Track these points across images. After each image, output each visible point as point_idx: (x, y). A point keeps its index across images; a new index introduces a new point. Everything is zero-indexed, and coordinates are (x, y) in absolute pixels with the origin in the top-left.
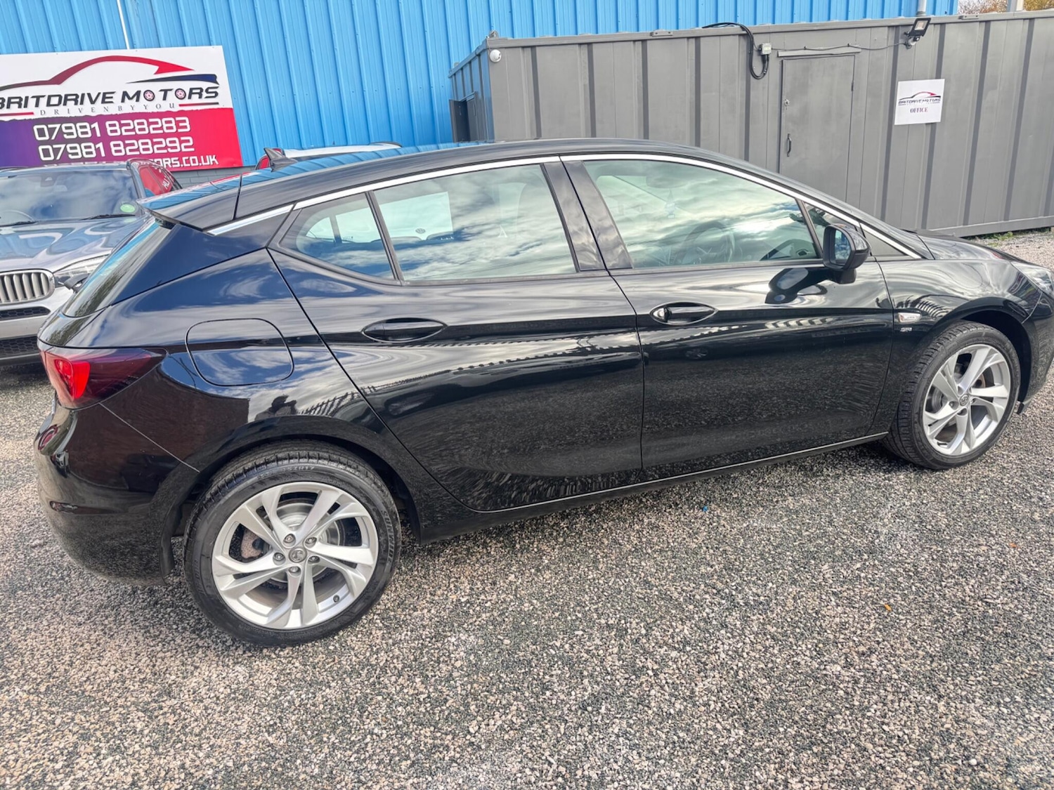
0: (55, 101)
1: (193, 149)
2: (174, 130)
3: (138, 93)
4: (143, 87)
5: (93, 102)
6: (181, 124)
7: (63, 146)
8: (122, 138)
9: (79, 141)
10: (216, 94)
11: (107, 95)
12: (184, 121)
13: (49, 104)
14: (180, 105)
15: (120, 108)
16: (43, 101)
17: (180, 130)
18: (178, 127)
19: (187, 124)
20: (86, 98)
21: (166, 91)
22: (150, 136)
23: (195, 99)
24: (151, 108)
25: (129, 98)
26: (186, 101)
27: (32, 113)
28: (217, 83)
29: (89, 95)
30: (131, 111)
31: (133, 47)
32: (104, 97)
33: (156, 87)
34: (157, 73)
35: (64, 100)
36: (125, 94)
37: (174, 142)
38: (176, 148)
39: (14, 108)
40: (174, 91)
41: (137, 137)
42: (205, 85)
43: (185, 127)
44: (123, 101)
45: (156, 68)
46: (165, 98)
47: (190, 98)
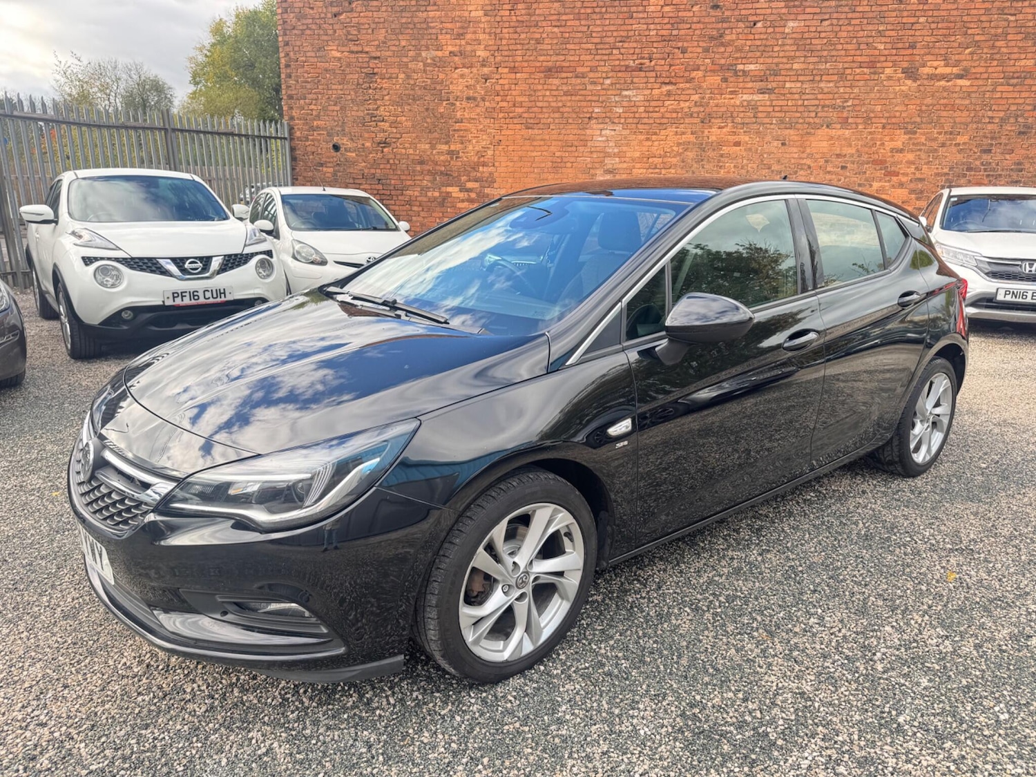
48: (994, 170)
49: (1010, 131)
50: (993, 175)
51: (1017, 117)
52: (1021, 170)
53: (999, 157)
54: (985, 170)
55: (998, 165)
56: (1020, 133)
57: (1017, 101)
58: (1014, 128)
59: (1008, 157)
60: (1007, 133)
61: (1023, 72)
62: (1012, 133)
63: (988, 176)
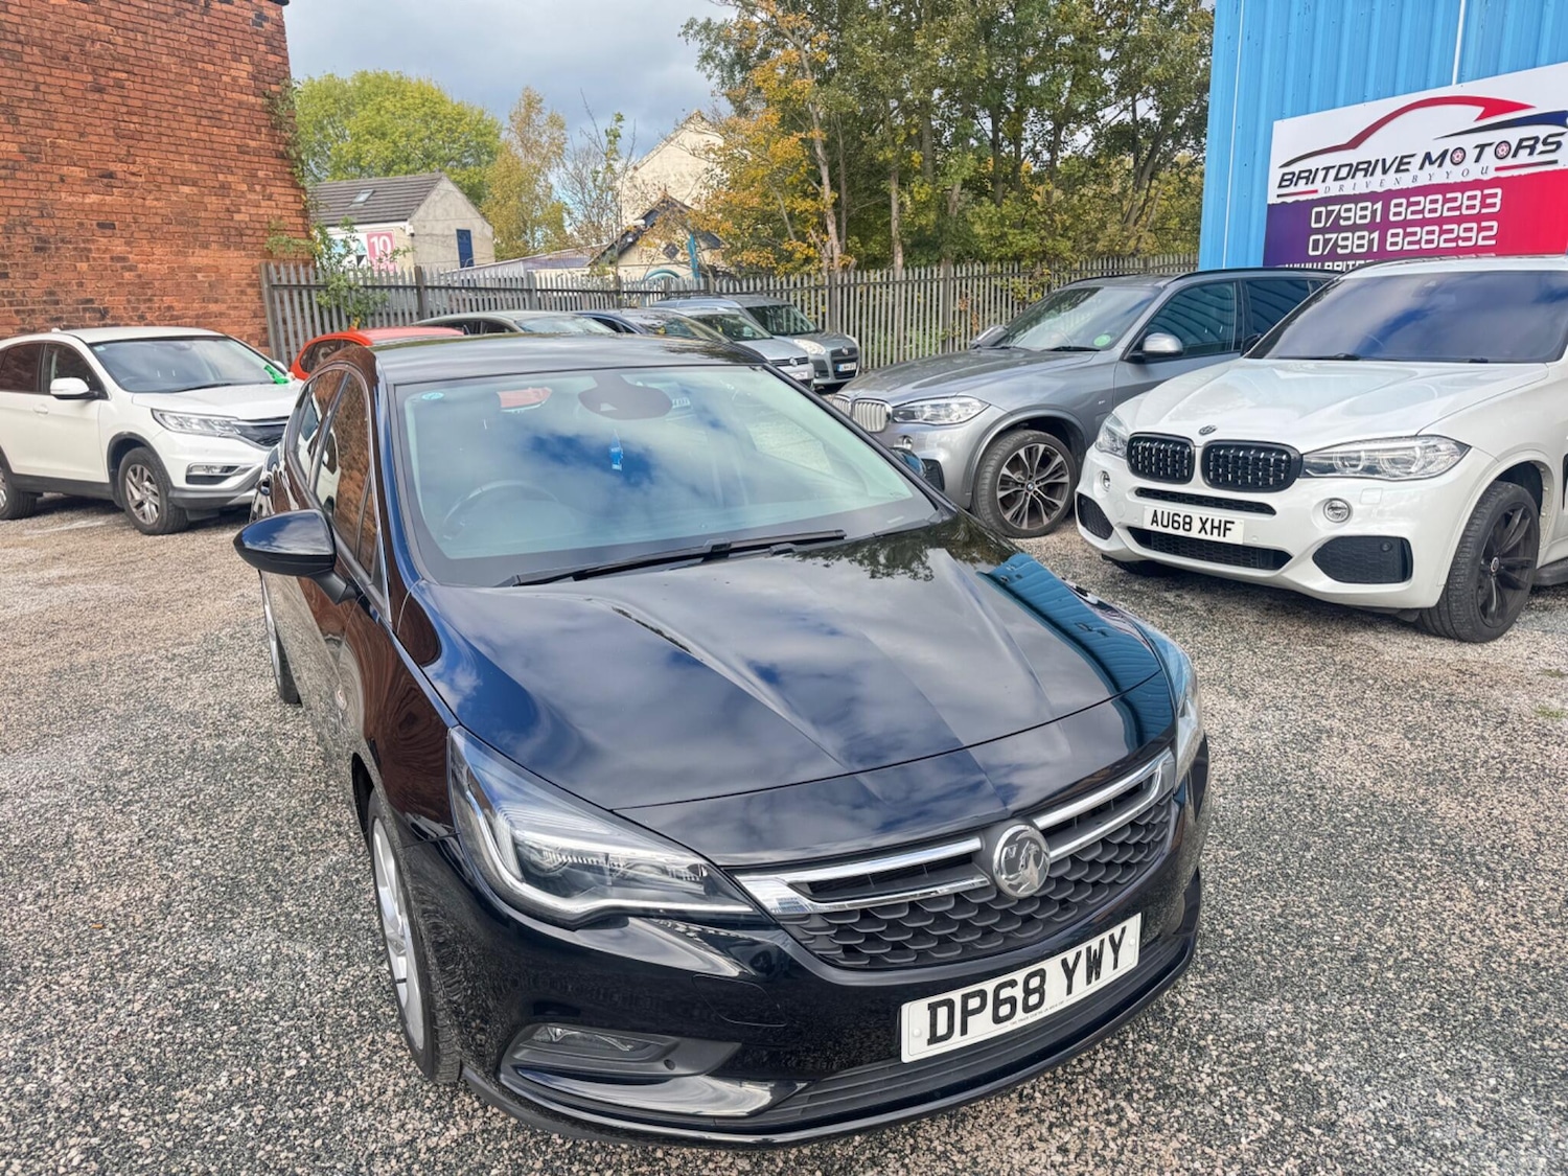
0: (1344, 172)
1: (1493, 242)
2: (1475, 212)
3: (1443, 155)
4: (1452, 144)
5: (1385, 172)
6: (1489, 201)
7: (1334, 236)
8: (1405, 224)
9: (1354, 228)
10: (1559, 144)
11: (1405, 160)
12: (1495, 195)
13: (1336, 178)
14: (1497, 169)
15: (1415, 179)
16: (1332, 173)
17: (1484, 211)
18: (1484, 205)
19: (1498, 200)
20: (1380, 164)
21: (1482, 147)
22: (1440, 221)
23: (1524, 156)
24: (1456, 175)
25: (1431, 163)
26: (1509, 161)
27: (1316, 191)
28: (1564, 125)
29: (1384, 160)
30: (1428, 183)
31: (1459, 81)
32: (1401, 163)
33: (1470, 143)
34: (1481, 118)
35: (1354, 170)
36: (1428, 156)
37: (1471, 230)
38: (1469, 239)
39: (1302, 186)
40: (1494, 147)
41: (1423, 223)
42: (1542, 131)
43: (1494, 205)
44: (1421, 168)
45: (1480, 110)
46: (1477, 160)
47: (1514, 156)
48: (21, 303)
49: (24, 246)
50: (23, 311)
51: (24, 225)
52: (57, 303)
53: (22, 284)
54: (11, 304)
55: (24, 296)
56: (37, 249)
57: (17, 202)
58: (26, 242)
59: (33, 283)
60: (20, 248)
61: (8, 160)
62: (26, 249)
63: (17, 312)
